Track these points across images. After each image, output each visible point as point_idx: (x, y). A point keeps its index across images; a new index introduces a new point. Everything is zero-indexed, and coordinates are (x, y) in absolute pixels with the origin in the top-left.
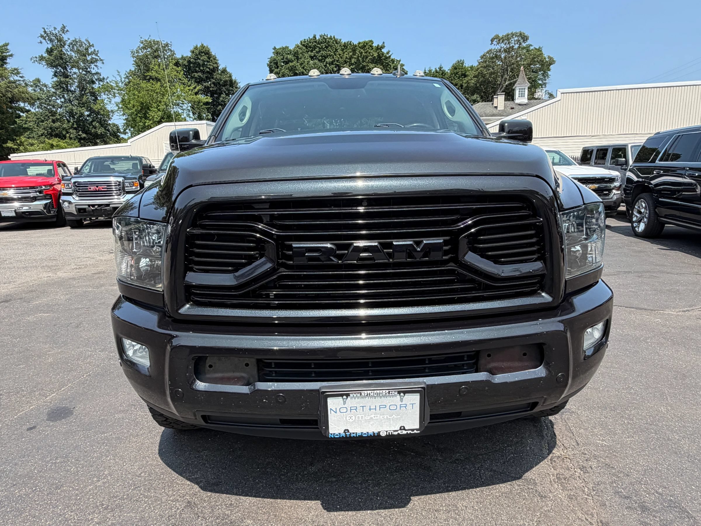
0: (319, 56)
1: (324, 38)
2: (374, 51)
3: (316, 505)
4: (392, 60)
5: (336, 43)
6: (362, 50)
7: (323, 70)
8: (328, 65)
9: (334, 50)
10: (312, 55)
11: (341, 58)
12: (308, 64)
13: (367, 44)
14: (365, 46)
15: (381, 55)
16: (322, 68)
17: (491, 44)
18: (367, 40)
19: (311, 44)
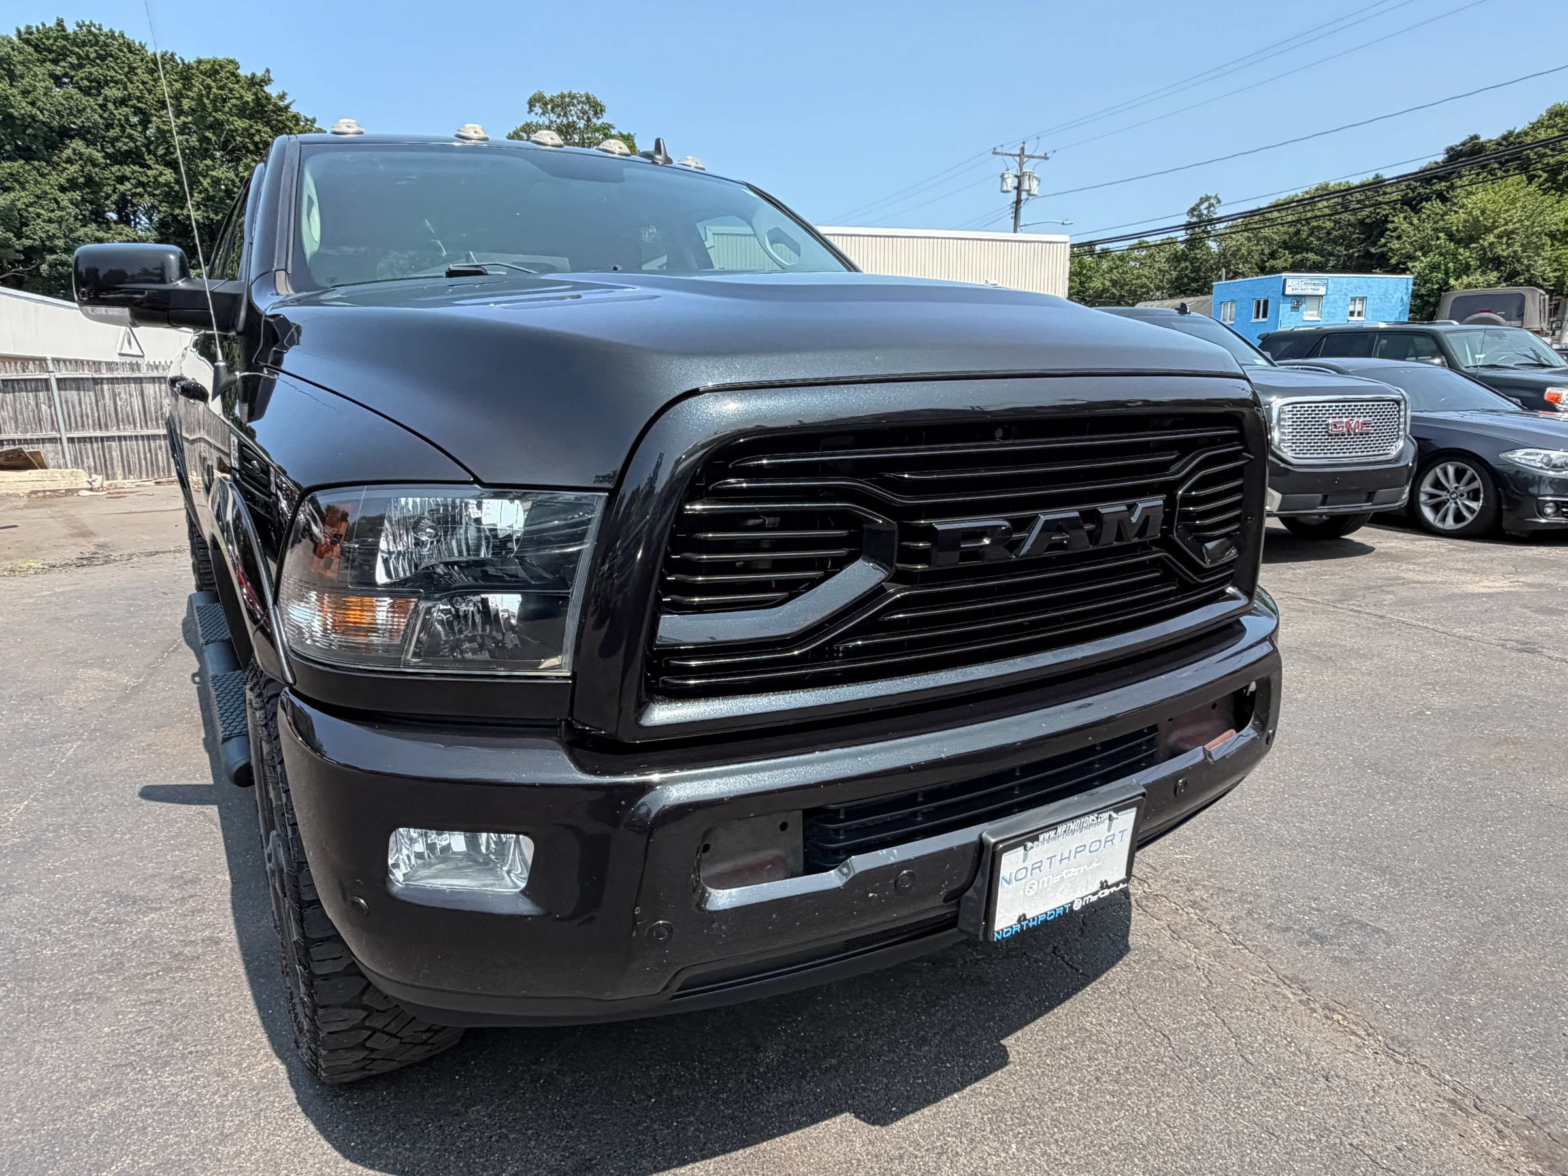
0: (82, 79)
1: (90, 32)
2: (242, 87)
4: (294, 116)
5: (130, 51)
6: (209, 81)
7: (97, 117)
8: (111, 106)
9: (126, 69)
10: (58, 73)
11: (150, 92)
12: (45, 94)
13: (221, 66)
14: (217, 72)
15: (264, 102)
16: (93, 110)
17: (529, 112)
18: (221, 57)
19: (51, 41)
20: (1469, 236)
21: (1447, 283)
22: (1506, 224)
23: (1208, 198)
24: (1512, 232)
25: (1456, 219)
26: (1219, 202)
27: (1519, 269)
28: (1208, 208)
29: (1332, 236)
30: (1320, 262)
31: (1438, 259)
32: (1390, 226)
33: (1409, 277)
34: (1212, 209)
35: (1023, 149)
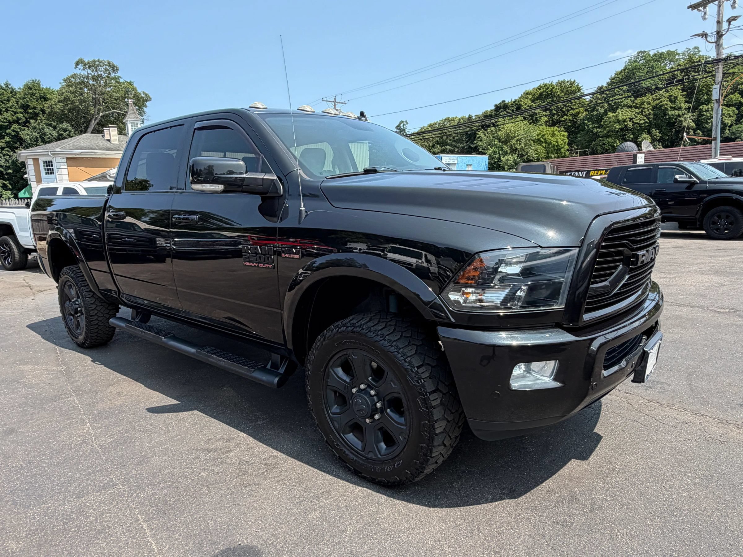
3: (573, 463)
17: (75, 68)
20: (506, 140)
21: (500, 159)
22: (518, 136)
23: (403, 122)
24: (521, 139)
25: (501, 134)
26: (407, 123)
27: (524, 154)
28: (403, 126)
29: (455, 139)
30: (452, 150)
31: (496, 150)
32: (478, 136)
33: (487, 156)
34: (405, 126)
35: (335, 99)
